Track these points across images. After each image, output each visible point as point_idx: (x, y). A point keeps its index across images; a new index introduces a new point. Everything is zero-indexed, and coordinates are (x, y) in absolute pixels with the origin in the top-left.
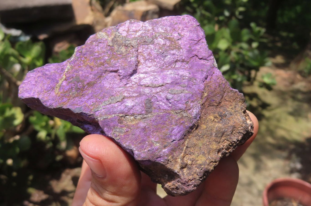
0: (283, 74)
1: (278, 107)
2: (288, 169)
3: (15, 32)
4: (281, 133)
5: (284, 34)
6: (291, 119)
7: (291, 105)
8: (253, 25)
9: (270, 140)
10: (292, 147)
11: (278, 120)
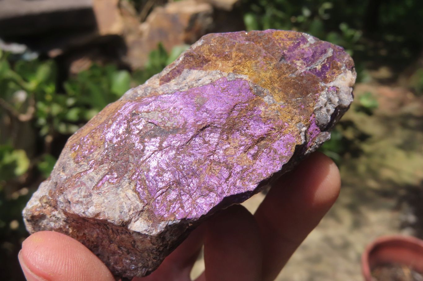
0: (388, 92)
1: (382, 138)
2: (397, 223)
3: (16, 48)
4: (387, 174)
5: (390, 38)
6: (400, 154)
7: (400, 135)
8: (343, 27)
9: (372, 184)
10: (402, 192)
11: (383, 156)
